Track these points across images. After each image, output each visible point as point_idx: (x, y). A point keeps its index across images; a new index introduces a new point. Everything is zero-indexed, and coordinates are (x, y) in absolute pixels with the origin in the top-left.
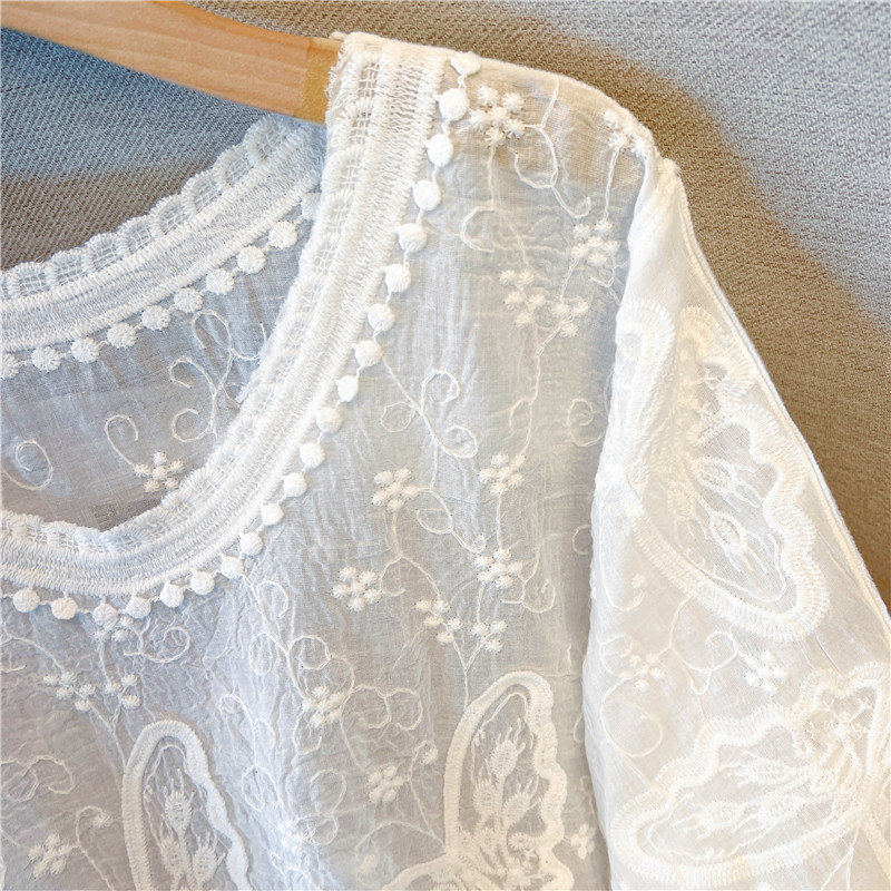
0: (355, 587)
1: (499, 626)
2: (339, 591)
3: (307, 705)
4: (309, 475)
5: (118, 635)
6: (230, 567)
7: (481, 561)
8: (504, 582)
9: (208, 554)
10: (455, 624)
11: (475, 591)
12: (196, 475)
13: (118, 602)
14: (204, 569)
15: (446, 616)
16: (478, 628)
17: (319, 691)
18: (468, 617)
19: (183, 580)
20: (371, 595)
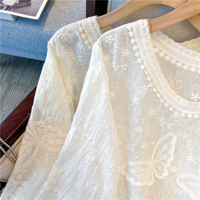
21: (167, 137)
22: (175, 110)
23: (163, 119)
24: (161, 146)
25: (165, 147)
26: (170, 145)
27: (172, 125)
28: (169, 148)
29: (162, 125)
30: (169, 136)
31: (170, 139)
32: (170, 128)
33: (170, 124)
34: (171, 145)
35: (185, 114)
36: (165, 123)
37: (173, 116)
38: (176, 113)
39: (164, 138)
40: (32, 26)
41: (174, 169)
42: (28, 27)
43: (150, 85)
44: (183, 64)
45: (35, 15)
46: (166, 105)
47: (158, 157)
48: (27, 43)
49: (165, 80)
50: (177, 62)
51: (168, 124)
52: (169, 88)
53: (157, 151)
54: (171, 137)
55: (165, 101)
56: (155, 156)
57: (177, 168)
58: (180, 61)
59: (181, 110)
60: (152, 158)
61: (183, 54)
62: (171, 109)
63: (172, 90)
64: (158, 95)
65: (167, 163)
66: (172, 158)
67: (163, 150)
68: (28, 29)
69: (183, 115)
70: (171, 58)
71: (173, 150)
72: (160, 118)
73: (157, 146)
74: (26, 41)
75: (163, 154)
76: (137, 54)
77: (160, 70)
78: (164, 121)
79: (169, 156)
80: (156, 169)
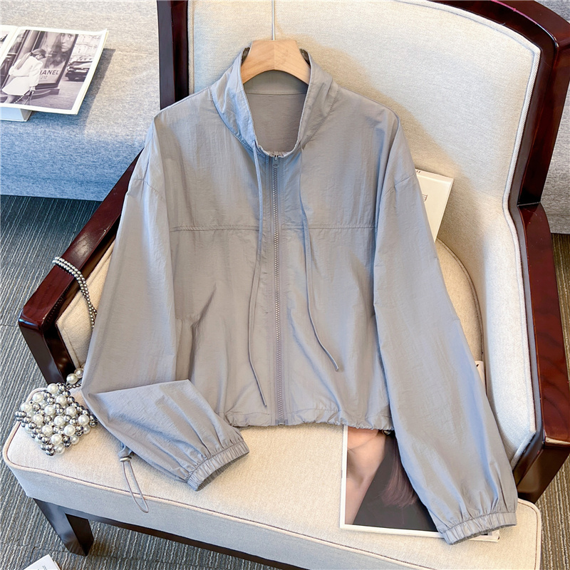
40: (62, 127)
42: (53, 130)
45: (70, 108)
48: (48, 161)
68: (54, 133)
74: (47, 156)
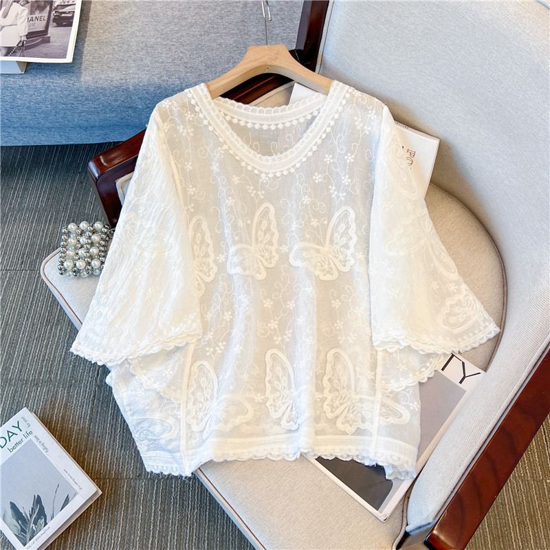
0: (318, 178)
1: (344, 194)
2: (314, 177)
3: (303, 199)
4: (314, 152)
5: (265, 181)
6: (292, 170)
7: (343, 178)
8: (347, 183)
9: (288, 167)
10: (336, 193)
11: (340, 186)
12: (291, 150)
13: (267, 174)
14: (287, 170)
15: (335, 191)
16: (340, 194)
17: (306, 197)
18: (339, 191)
19: (282, 171)
20: (320, 180)
21: (262, 209)
22: (261, 172)
23: (252, 187)
24: (260, 223)
25: (265, 222)
26: (269, 220)
27: (263, 192)
28: (269, 224)
29: (252, 195)
30: (264, 207)
31: (266, 212)
32: (262, 197)
33: (261, 191)
34: (271, 218)
35: (273, 173)
36: (255, 192)
37: (261, 180)
38: (263, 176)
39: (260, 212)
41: (285, 249)
43: (225, 147)
44: (254, 124)
46: (250, 168)
47: (260, 240)
49: (239, 139)
50: (247, 123)
51: (259, 193)
52: (247, 147)
53: (257, 232)
54: (267, 207)
55: (247, 164)
56: (257, 240)
57: (287, 245)
58: (249, 121)
59: (267, 171)
60: (253, 241)
61: (250, 113)
62: (256, 172)
63: (250, 150)
64: (237, 158)
65: (272, 245)
66: (277, 235)
67: (264, 229)
69: (271, 175)
70: (239, 120)
71: (274, 223)
72: (248, 187)
73: (254, 225)
75: (265, 234)
76: (201, 116)
77: (230, 128)
78: (253, 190)
79: (273, 234)
80: (263, 256)
